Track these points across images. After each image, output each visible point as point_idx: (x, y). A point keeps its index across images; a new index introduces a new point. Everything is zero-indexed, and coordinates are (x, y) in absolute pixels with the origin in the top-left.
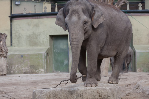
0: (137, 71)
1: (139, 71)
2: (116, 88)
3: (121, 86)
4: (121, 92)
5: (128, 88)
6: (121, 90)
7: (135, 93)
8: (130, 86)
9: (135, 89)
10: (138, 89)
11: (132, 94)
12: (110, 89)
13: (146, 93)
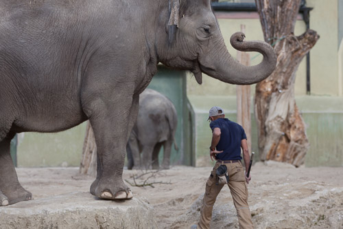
2: (145, 209)
3: (157, 202)
4: (158, 219)
5: (175, 208)
6: (158, 214)
9: (194, 211)
11: (186, 224)
12: (130, 211)
13: (222, 223)
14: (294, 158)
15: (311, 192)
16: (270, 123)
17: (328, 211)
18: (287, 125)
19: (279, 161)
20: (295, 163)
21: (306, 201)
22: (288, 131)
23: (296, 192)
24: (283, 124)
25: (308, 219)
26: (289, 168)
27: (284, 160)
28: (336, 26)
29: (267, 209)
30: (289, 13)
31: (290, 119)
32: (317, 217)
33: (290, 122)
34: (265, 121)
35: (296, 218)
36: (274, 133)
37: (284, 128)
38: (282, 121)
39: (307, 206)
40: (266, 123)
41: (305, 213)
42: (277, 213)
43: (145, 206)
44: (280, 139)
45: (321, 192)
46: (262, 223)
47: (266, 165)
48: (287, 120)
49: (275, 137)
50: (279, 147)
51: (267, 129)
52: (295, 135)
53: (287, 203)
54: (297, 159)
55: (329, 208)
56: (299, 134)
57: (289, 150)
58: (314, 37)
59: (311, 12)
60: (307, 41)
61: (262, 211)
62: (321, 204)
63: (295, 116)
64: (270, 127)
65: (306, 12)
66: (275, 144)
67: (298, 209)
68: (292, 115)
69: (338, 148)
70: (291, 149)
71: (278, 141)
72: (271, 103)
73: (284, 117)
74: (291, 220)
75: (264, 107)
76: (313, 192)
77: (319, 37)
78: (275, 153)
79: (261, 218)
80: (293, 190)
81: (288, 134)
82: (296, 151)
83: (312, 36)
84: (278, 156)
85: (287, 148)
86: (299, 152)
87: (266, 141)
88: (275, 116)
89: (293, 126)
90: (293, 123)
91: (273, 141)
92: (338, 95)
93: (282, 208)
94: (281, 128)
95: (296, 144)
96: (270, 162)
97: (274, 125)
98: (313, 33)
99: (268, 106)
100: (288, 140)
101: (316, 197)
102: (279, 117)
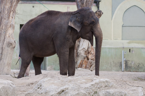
0: (47, 69)
1: (49, 69)
3: (21, 85)
4: (21, 92)
5: (29, 87)
6: (21, 90)
7: (36, 94)
8: (33, 86)
9: (36, 89)
10: (39, 89)
11: (32, 95)
12: (3, 88)
13: (49, 94)
14: (90, 67)
15: (91, 81)
16: (80, 51)
17: (99, 90)
18: (88, 52)
19: (84, 68)
20: (91, 69)
21: (88, 85)
22: (88, 55)
23: (84, 81)
24: (86, 52)
25: (89, 93)
26: (88, 71)
27: (86, 68)
28: (111, 9)
29: (70, 88)
30: (89, 2)
31: (89, 49)
32: (93, 92)
33: (89, 51)
34: (78, 50)
35: (83, 93)
36: (82, 56)
37: (86, 53)
38: (85, 50)
39: (89, 87)
40: (78, 51)
41: (88, 90)
42: (74, 90)
43: (11, 85)
44: (85, 58)
45: (96, 81)
46: (67, 95)
47: (78, 70)
48: (88, 50)
49: (82, 58)
50: (84, 62)
51: (78, 54)
52: (91, 57)
53: (79, 86)
54: (92, 67)
55: (99, 88)
56: (93, 56)
57: (88, 63)
58: (101, 13)
59: (100, 3)
60: (97, 15)
61: (67, 89)
62: (96, 86)
63: (91, 48)
64: (80, 53)
65: (98, 3)
66: (82, 61)
67: (84, 88)
68: (90, 48)
69: (110, 63)
70: (89, 63)
71: (83, 59)
72: (80, 42)
73: (86, 49)
74: (81, 93)
75: (77, 44)
76: (92, 81)
77: (103, 13)
78: (82, 65)
79: (67, 92)
80: (83, 79)
81: (88, 56)
82: (92, 64)
83: (99, 13)
84: (83, 66)
85: (87, 62)
86: (93, 64)
87: (78, 59)
88: (82, 48)
89: (90, 53)
90: (90, 52)
91: (81, 59)
92: (111, 40)
93: (77, 88)
94: (85, 53)
95: (92, 61)
96: (80, 69)
97: (82, 52)
98: (100, 11)
99: (79, 43)
100: (88, 59)
101: (93, 83)
102: (84, 48)
